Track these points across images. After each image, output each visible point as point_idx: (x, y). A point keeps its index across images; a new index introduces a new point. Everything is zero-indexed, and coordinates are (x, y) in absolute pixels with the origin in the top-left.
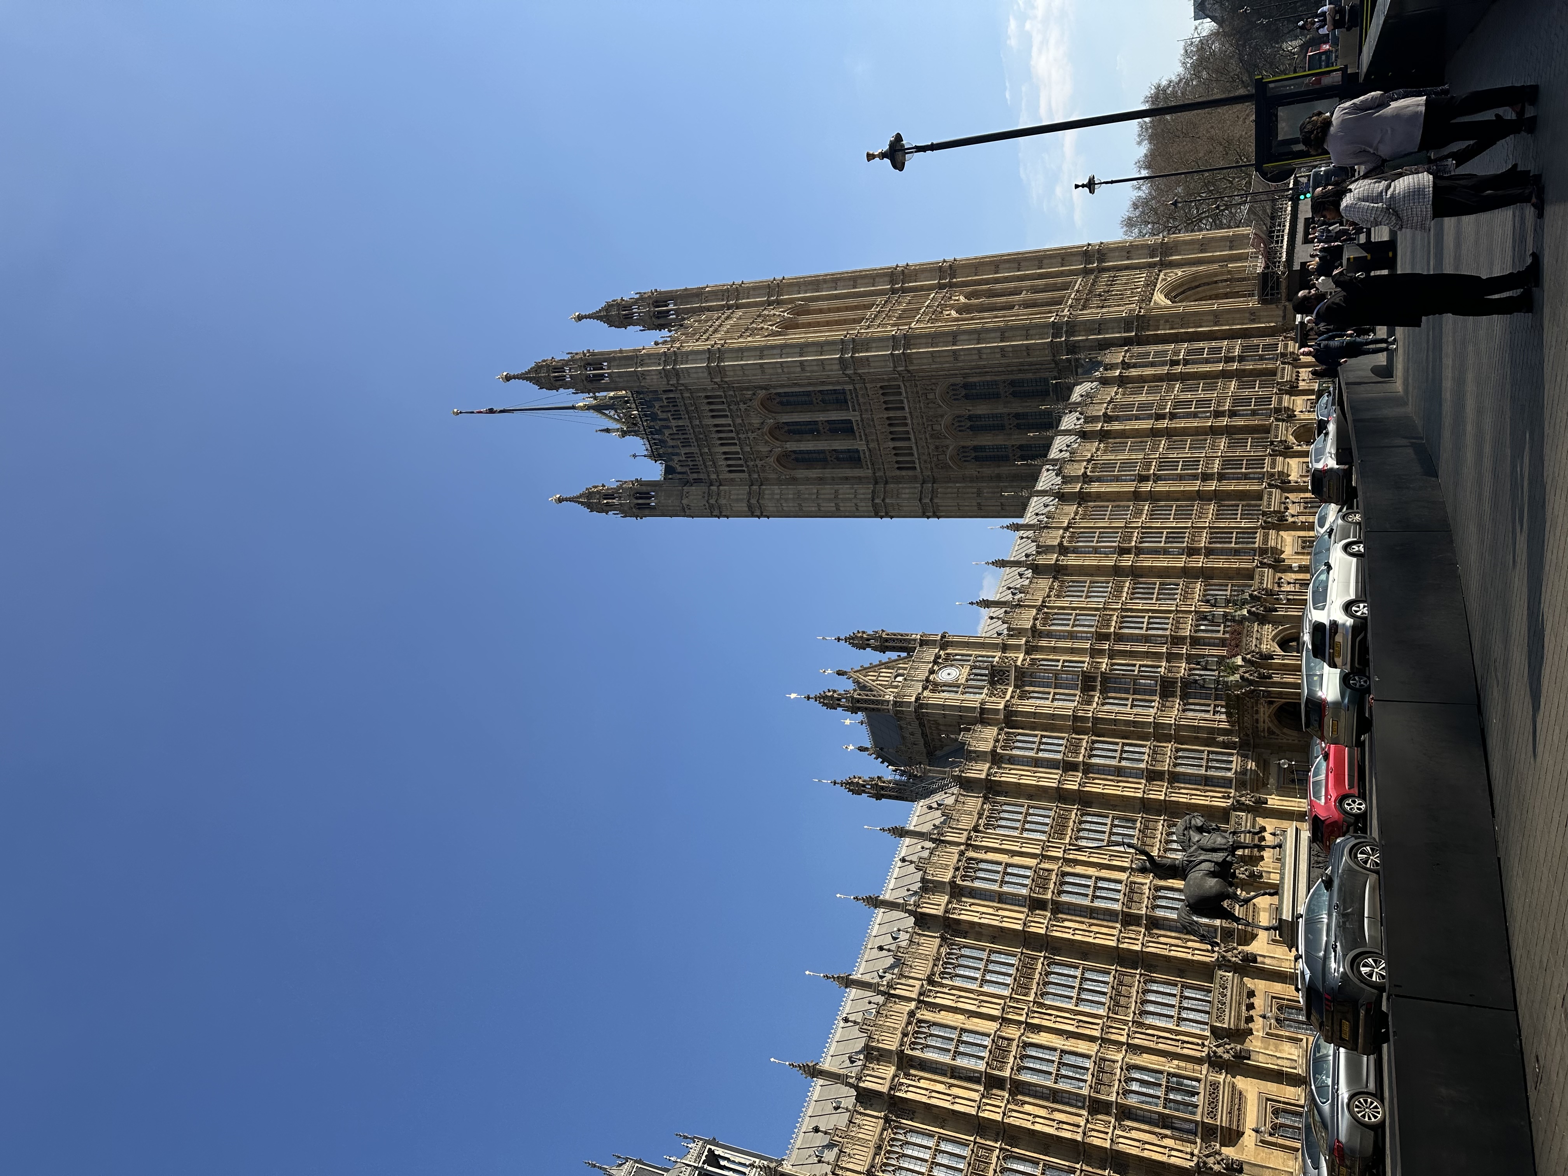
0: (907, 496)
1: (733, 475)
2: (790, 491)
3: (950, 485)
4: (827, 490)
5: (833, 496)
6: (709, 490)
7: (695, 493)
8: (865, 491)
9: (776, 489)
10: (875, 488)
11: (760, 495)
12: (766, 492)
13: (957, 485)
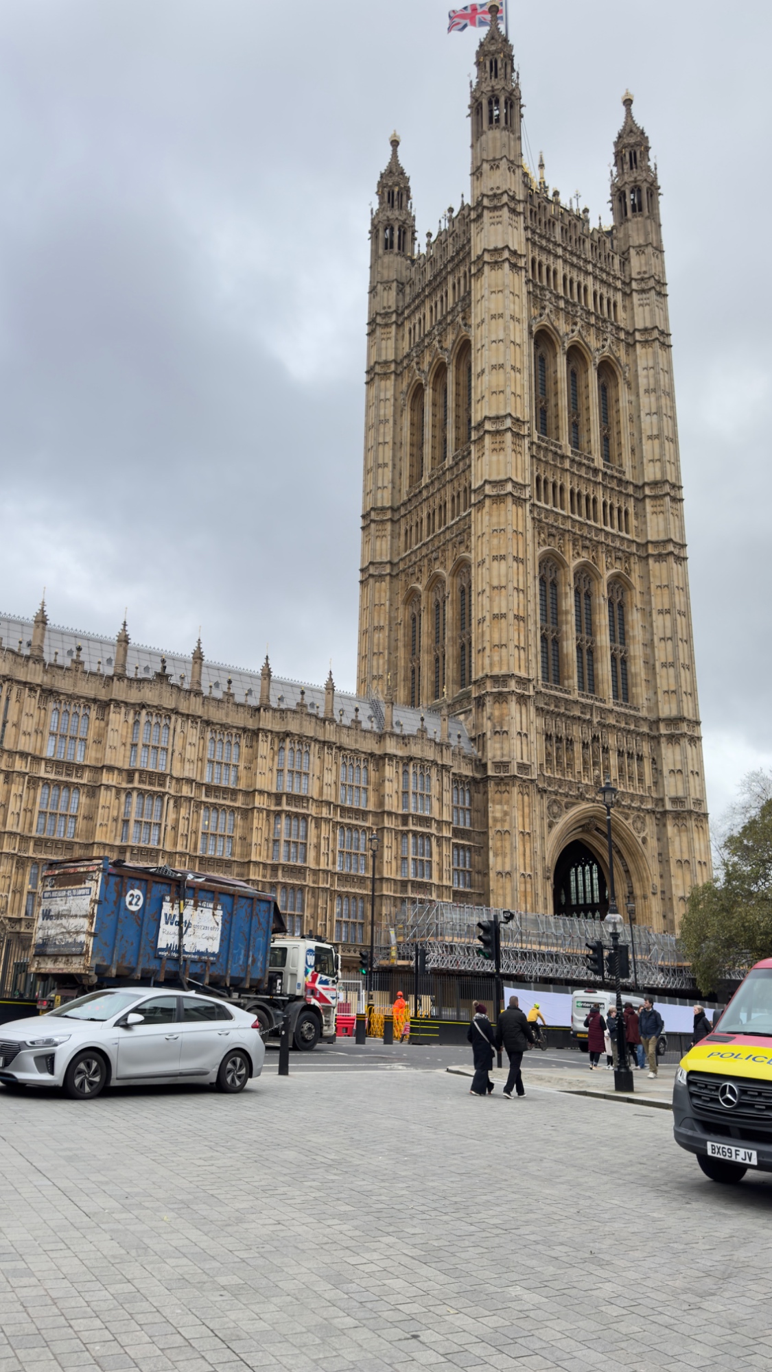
0: (378, 547)
1: (407, 336)
2: (388, 410)
3: (388, 594)
4: (386, 454)
5: (381, 461)
6: (392, 313)
7: (390, 298)
8: (385, 499)
9: (390, 394)
10: (388, 508)
11: (385, 376)
12: (388, 382)
13: (388, 603)
